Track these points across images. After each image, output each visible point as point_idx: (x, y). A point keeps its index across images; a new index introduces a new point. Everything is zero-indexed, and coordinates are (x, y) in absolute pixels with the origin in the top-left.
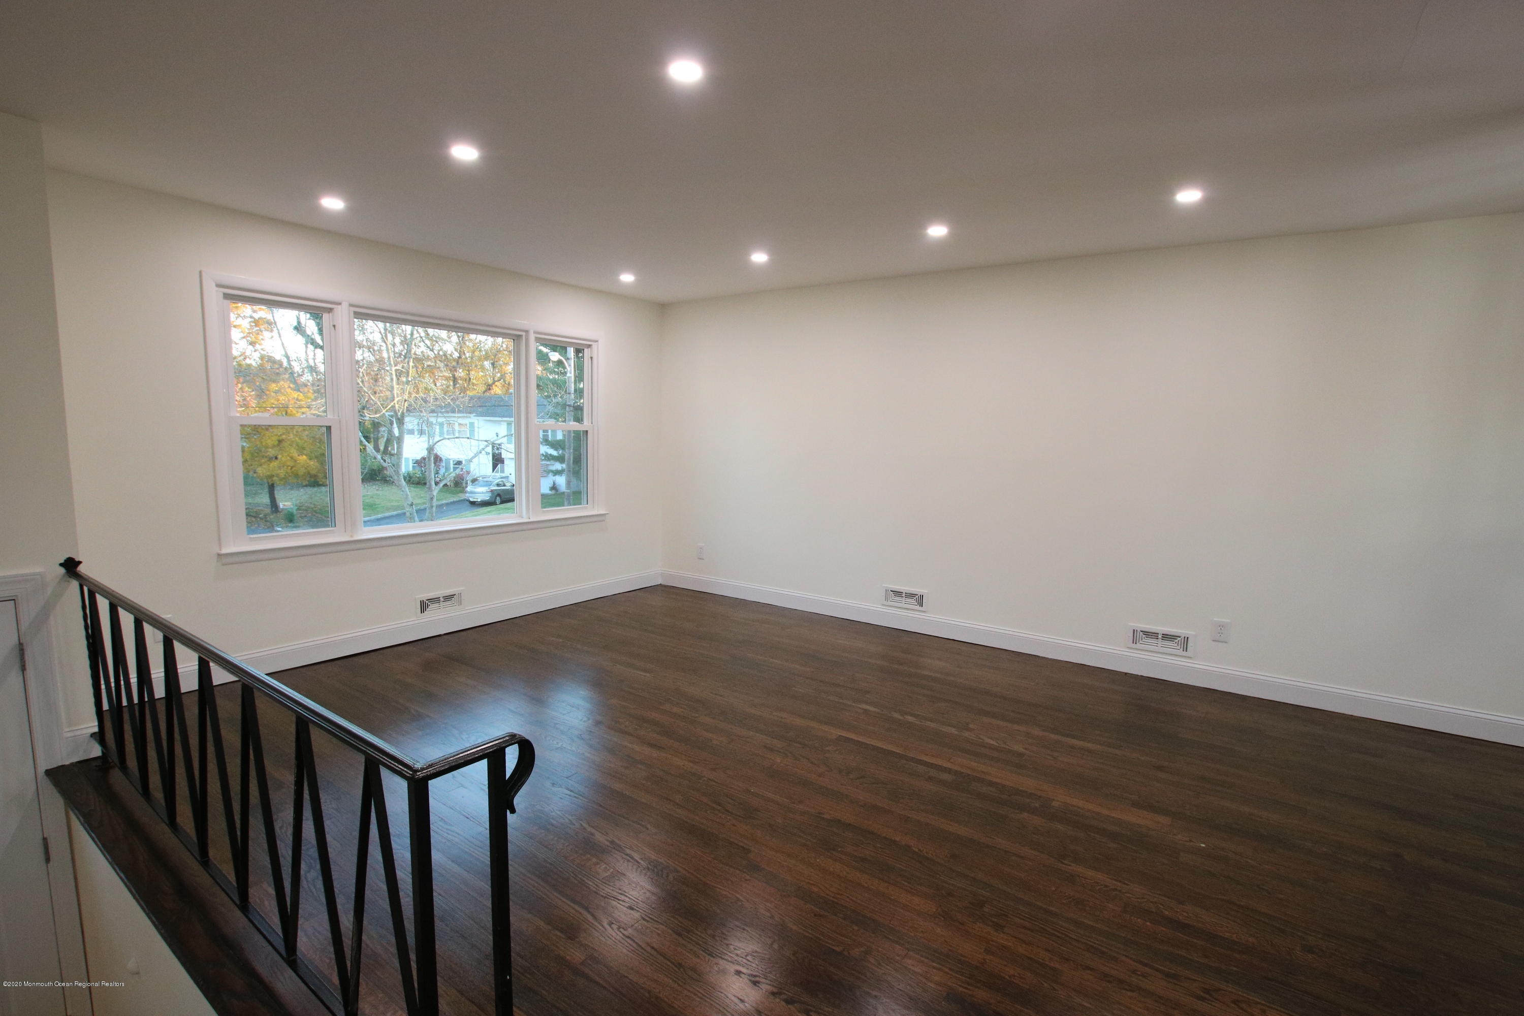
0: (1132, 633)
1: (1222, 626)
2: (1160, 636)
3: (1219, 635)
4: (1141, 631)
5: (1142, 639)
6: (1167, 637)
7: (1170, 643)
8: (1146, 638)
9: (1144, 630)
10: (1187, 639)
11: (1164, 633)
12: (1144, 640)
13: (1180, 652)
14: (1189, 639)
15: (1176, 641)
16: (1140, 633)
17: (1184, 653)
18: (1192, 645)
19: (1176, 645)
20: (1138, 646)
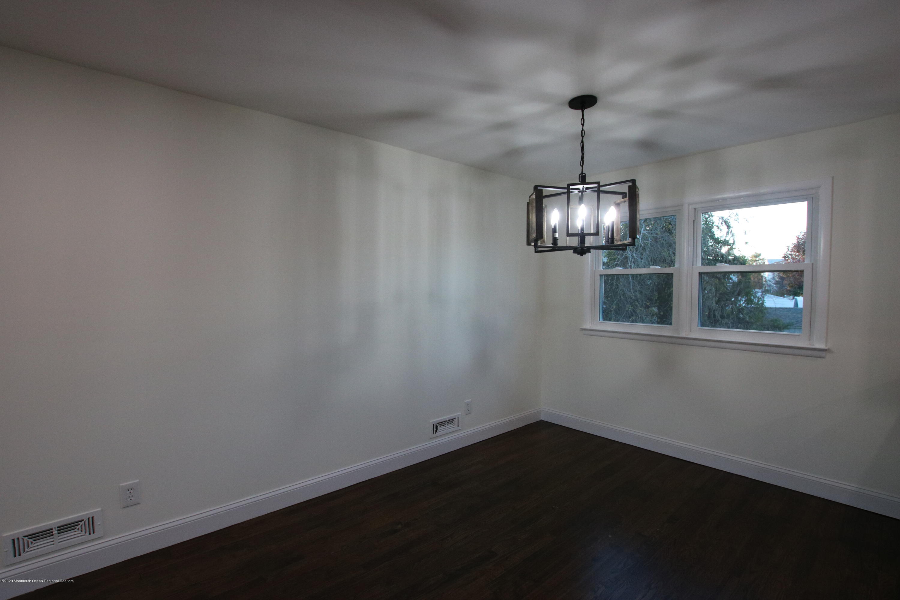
0: (11, 545)
1: (130, 489)
2: (55, 532)
3: (129, 499)
4: (25, 537)
5: (28, 547)
6: (64, 528)
7: (72, 533)
8: (34, 542)
9: (27, 534)
10: (92, 520)
11: (59, 525)
12: (30, 546)
13: (87, 537)
14: (95, 519)
15: (78, 527)
16: (23, 539)
17: (93, 536)
18: (99, 523)
19: (80, 531)
20: (24, 556)
